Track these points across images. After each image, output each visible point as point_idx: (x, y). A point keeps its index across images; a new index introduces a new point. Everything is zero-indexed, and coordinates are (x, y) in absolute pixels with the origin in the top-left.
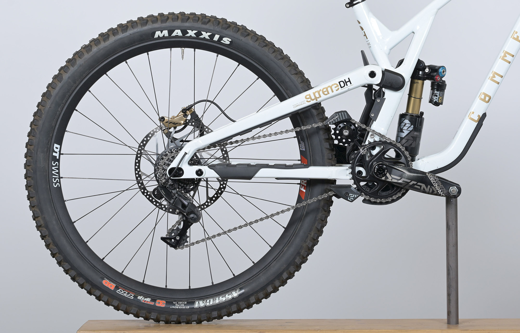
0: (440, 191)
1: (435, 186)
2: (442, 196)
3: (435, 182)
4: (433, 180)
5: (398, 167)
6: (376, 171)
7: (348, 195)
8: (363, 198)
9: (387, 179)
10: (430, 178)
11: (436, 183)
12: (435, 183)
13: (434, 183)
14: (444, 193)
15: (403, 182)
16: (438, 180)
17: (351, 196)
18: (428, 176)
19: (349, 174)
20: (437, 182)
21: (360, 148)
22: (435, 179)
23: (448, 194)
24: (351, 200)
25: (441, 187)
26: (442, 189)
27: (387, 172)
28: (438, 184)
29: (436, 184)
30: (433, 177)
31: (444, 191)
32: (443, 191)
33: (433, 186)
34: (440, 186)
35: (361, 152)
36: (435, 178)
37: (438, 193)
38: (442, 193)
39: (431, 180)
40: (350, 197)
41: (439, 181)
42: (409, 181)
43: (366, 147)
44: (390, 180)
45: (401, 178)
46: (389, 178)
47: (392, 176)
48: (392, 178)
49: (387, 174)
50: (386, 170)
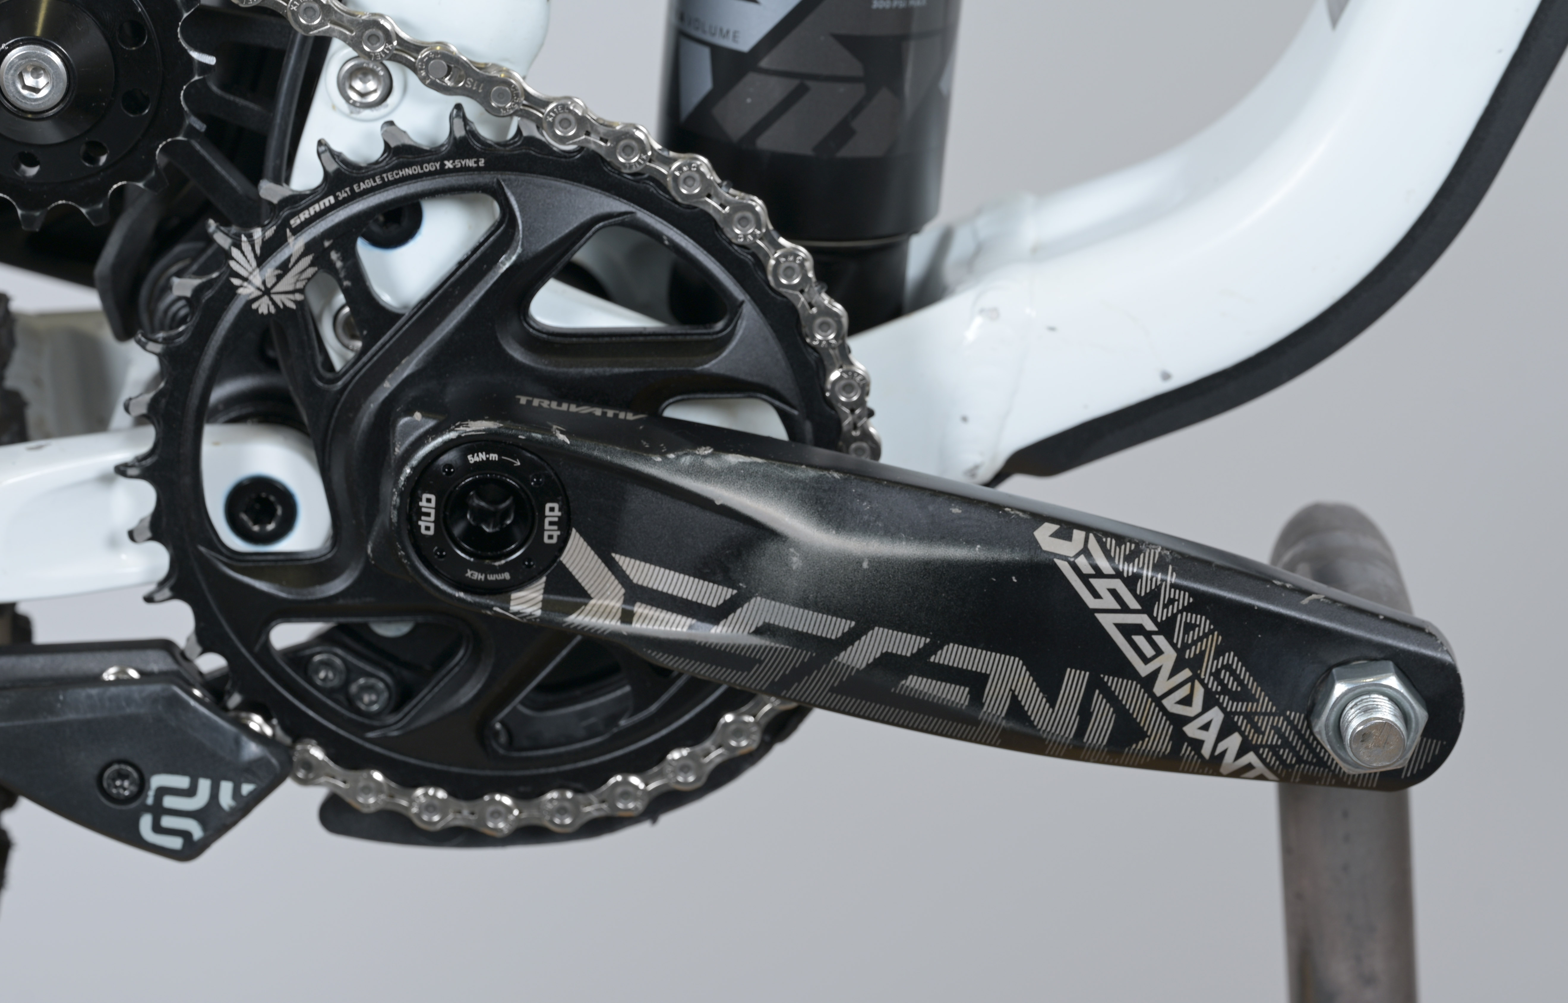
0: (1206, 727)
1: (1144, 670)
2: (1237, 774)
3: (1150, 626)
4: (1125, 609)
5: (688, 472)
6: (427, 525)
7: (142, 785)
8: (317, 794)
9: (574, 608)
10: (1085, 579)
11: (1160, 640)
12: (1148, 635)
13: (1140, 640)
14: (1256, 739)
15: (757, 641)
16: (1185, 599)
17: (169, 802)
18: (1060, 563)
19: (131, 535)
20: (1166, 628)
21: (222, 240)
22: (1142, 589)
23: (1306, 755)
24: (176, 843)
25: (1216, 675)
26: (1235, 697)
27: (565, 525)
28: (1186, 646)
29: (1159, 652)
30: (1118, 575)
31: (1264, 723)
32: (1249, 716)
33: (1126, 670)
34: (1209, 665)
35: (247, 291)
36: (1147, 573)
37: (1186, 749)
38: (1233, 742)
39: (1091, 602)
40: (158, 811)
41: (1188, 609)
42: (836, 627)
43: (295, 222)
44: (613, 623)
45: (739, 588)
46: (589, 592)
47: (628, 566)
48: (625, 594)
49: (566, 555)
50: (556, 506)
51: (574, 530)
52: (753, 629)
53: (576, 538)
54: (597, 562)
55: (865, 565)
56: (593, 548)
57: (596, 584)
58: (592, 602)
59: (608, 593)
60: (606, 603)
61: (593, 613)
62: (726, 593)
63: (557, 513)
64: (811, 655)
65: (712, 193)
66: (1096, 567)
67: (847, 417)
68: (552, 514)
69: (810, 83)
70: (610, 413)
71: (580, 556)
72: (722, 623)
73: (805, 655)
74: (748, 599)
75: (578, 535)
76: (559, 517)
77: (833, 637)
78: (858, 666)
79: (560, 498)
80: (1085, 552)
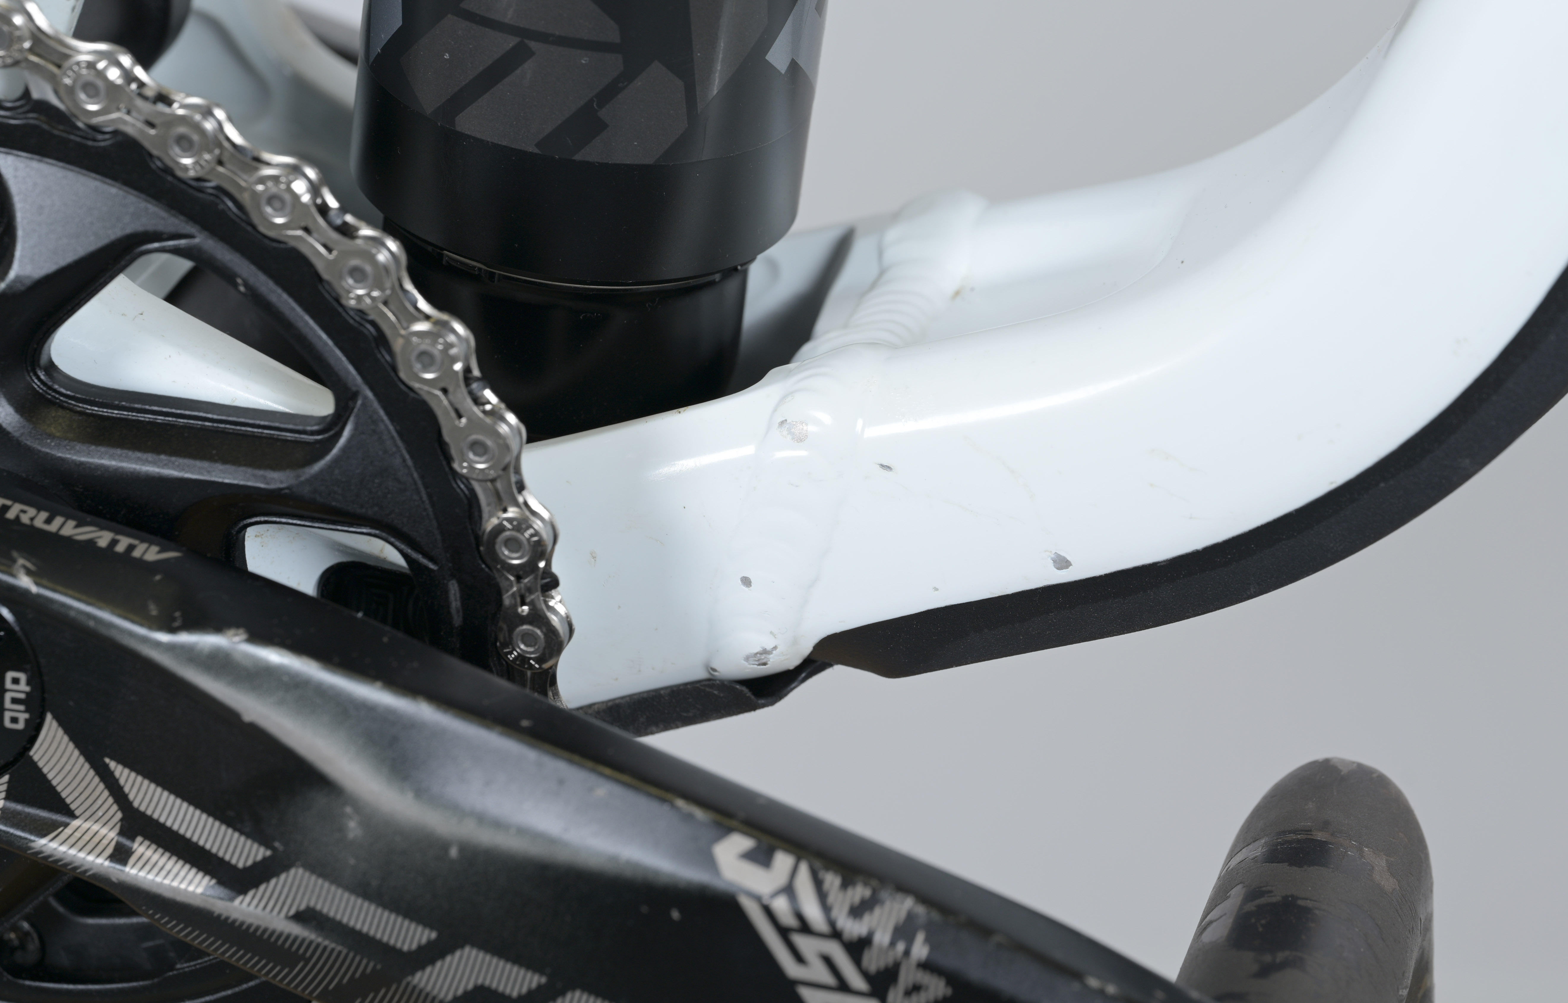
42: (409, 935)
44: (99, 861)
45: (274, 849)
46: (73, 807)
47: (126, 781)
48: (121, 820)
49: (38, 749)
50: (22, 677)
51: (49, 717)
52: (292, 912)
53: (51, 729)
54: (82, 766)
55: (454, 852)
56: (78, 745)
57: (83, 797)
58: (76, 823)
59: (100, 813)
60: (96, 827)
61: (72, 840)
62: (258, 853)
63: (23, 687)
64: (375, 966)
65: (311, 226)
66: (800, 917)
67: (511, 586)
68: (15, 687)
69: (533, 45)
70: (123, 543)
71: (58, 754)
72: (251, 893)
73: (367, 965)
74: (286, 868)
75: (55, 724)
76: (27, 693)
77: (405, 948)
78: (442, 995)
79: (28, 667)
80: (789, 890)
